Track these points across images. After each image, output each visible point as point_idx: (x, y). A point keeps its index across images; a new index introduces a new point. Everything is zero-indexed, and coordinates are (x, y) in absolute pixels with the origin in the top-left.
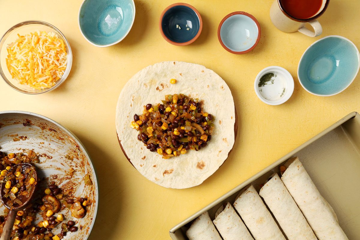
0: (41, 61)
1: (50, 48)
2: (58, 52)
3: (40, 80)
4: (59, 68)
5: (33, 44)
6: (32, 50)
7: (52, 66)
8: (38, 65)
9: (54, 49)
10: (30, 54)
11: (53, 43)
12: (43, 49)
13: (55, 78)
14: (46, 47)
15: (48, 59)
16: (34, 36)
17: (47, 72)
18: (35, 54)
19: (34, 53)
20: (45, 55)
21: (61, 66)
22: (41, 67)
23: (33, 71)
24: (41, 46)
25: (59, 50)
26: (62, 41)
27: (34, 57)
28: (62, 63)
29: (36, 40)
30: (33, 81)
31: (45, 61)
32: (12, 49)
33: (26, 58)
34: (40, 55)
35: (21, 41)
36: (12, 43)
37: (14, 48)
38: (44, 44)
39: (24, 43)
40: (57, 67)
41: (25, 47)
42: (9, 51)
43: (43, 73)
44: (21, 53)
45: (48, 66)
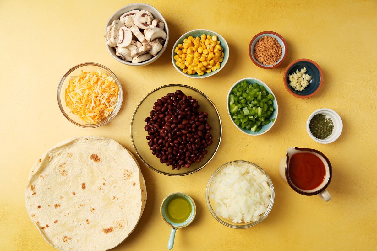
0: (94, 99)
1: (105, 90)
2: (111, 95)
3: (89, 115)
4: (108, 109)
5: (92, 84)
6: (90, 88)
7: (102, 106)
8: (91, 102)
9: (108, 92)
10: (87, 91)
11: (109, 87)
12: (99, 90)
13: (101, 116)
14: (102, 88)
15: (101, 99)
16: (95, 76)
17: (97, 111)
18: (91, 93)
19: (90, 91)
20: (99, 95)
21: (110, 108)
22: (93, 104)
23: (85, 106)
24: (98, 87)
25: (112, 94)
26: (117, 87)
27: (89, 95)
28: (111, 105)
29: (95, 80)
30: (82, 114)
31: (98, 100)
32: (73, 81)
33: (83, 93)
34: (95, 95)
35: (83, 77)
36: (75, 76)
37: (76, 81)
38: (101, 85)
39: (85, 79)
40: (107, 107)
41: (84, 84)
42: (71, 83)
43: (93, 109)
44: (79, 88)
45: (99, 105)
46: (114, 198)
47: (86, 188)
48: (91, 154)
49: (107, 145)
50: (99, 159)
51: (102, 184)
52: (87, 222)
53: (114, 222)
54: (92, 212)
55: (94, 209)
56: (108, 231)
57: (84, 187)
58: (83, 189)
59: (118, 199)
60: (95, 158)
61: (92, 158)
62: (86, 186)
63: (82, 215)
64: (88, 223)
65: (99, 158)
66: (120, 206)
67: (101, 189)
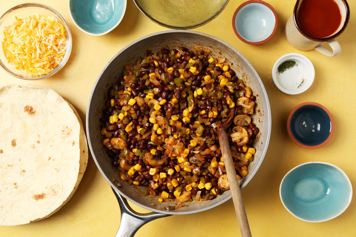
0: (39, 45)
1: (49, 32)
2: (57, 37)
3: (37, 65)
4: (58, 54)
5: (31, 28)
6: (30, 33)
7: (50, 52)
8: (36, 50)
9: (53, 34)
10: (28, 38)
11: (52, 28)
12: (41, 33)
13: (53, 65)
14: (44, 31)
15: (47, 43)
16: (32, 19)
17: (45, 58)
18: (33, 38)
19: (32, 37)
20: (44, 39)
21: (60, 52)
22: (39, 51)
23: (30, 55)
24: (40, 30)
25: (58, 35)
26: (62, 26)
27: (32, 41)
28: (61, 48)
29: (34, 24)
30: (29, 66)
31: (44, 45)
32: (9, 32)
33: (23, 41)
34: (39, 39)
35: (19, 24)
36: (10, 26)
37: (11, 31)
38: (42, 28)
39: (22, 26)
40: (56, 53)
41: (22, 30)
42: (6, 34)
43: (40, 58)
44: (18, 37)
45: (46, 51)
46: (50, 158)
47: (17, 146)
48: (25, 105)
49: (45, 95)
50: (34, 112)
51: (36, 142)
52: (15, 186)
53: (47, 188)
54: (21, 174)
55: (24, 171)
56: (39, 197)
57: (14, 144)
58: (12, 147)
59: (53, 160)
60: (30, 110)
61: (26, 110)
62: (16, 143)
63: (10, 177)
64: (16, 188)
65: (34, 110)
66: (55, 169)
67: (34, 147)
